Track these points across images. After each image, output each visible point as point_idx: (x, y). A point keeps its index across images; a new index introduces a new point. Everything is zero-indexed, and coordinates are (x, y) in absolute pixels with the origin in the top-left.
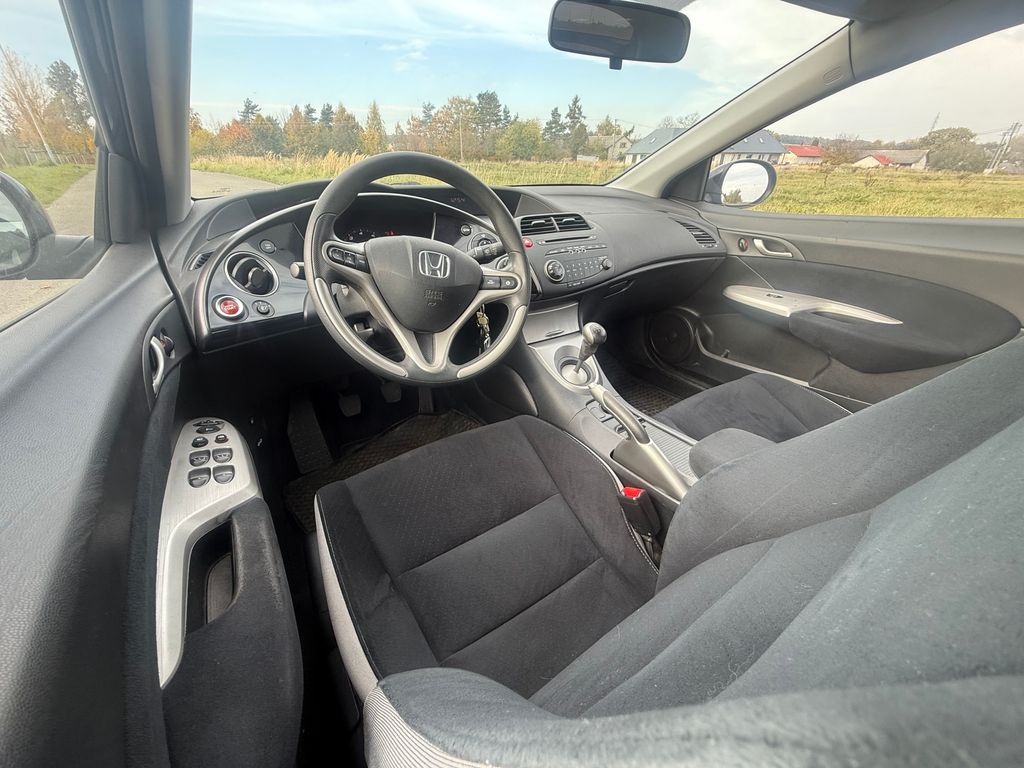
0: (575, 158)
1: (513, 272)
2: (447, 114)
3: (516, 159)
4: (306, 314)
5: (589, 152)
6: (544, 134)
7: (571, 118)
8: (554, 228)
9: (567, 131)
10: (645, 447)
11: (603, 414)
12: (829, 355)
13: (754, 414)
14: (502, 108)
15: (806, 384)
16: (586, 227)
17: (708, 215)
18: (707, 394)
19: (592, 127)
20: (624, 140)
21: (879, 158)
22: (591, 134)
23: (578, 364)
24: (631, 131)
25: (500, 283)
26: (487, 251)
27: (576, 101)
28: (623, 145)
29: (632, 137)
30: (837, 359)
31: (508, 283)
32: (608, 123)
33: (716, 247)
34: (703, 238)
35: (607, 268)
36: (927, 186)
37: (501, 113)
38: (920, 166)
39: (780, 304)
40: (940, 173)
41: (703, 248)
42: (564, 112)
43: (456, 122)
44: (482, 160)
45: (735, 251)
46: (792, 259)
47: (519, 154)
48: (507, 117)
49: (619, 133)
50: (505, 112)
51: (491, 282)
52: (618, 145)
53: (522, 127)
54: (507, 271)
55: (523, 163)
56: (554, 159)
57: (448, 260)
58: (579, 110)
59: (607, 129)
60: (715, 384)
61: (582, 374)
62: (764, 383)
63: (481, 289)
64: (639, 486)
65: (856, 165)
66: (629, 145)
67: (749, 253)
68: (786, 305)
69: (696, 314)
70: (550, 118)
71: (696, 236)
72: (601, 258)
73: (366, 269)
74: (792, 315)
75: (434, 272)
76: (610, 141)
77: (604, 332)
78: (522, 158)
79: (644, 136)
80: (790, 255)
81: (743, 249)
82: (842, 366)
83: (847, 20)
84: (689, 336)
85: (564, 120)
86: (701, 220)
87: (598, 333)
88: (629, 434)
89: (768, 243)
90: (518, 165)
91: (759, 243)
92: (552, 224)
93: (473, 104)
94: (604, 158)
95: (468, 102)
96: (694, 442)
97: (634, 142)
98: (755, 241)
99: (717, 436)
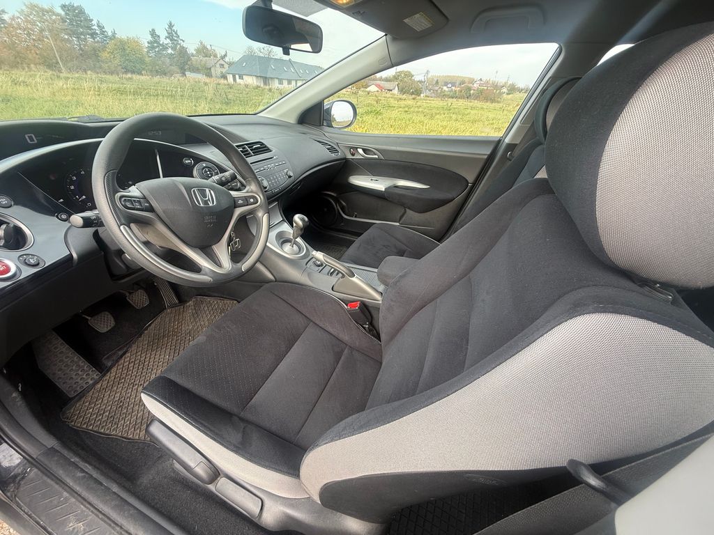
0: (184, 74)
1: (252, 192)
2: (27, 21)
3: (126, 72)
4: (75, 256)
5: (196, 70)
6: (148, 52)
7: (171, 40)
8: (249, 153)
9: (170, 51)
10: (354, 279)
11: (317, 268)
12: (405, 207)
13: (384, 246)
14: (94, 22)
15: (398, 224)
16: (268, 150)
17: (328, 134)
18: (358, 241)
19: (191, 49)
20: (222, 62)
21: (378, 86)
22: (193, 55)
23: (293, 242)
24: (225, 55)
25: (246, 201)
26: (223, 179)
27: (171, 26)
28: (222, 66)
29: (227, 59)
30: (409, 208)
31: (252, 200)
32: (204, 47)
33: (340, 155)
34: (332, 150)
35: (290, 177)
36: (402, 103)
37: (95, 27)
38: (396, 91)
39: (378, 184)
40: (404, 96)
41: (333, 156)
42: (163, 34)
43: (42, 30)
44: (89, 72)
45: (349, 156)
46: (379, 159)
47: (129, 68)
48: (103, 32)
49: (215, 56)
50: (99, 26)
51: (240, 202)
52: (218, 66)
53: (121, 41)
54: (247, 192)
55: (134, 76)
56: (165, 74)
57: (212, 192)
58: (176, 33)
59: (204, 51)
60: (359, 235)
61: (295, 247)
62: (381, 227)
63: (235, 207)
64: (357, 301)
65: (368, 89)
66: (226, 66)
67: (357, 157)
68: (381, 184)
69: (335, 195)
70: (150, 38)
71: (328, 149)
72: (285, 171)
73: (151, 209)
74: (386, 189)
75: (206, 203)
76: (210, 61)
77: (306, 219)
78: (133, 72)
79: (236, 59)
80: (376, 156)
81: (353, 155)
82: (411, 212)
83: (384, 34)
84: (334, 209)
85: (164, 40)
86: (327, 139)
87: (302, 220)
88: (342, 273)
89: (364, 150)
90: (131, 79)
91: (360, 151)
92: (247, 151)
93: (58, 15)
94: (209, 75)
95: (51, 11)
96: (376, 270)
97: (230, 64)
98: (358, 149)
99: (385, 263)
